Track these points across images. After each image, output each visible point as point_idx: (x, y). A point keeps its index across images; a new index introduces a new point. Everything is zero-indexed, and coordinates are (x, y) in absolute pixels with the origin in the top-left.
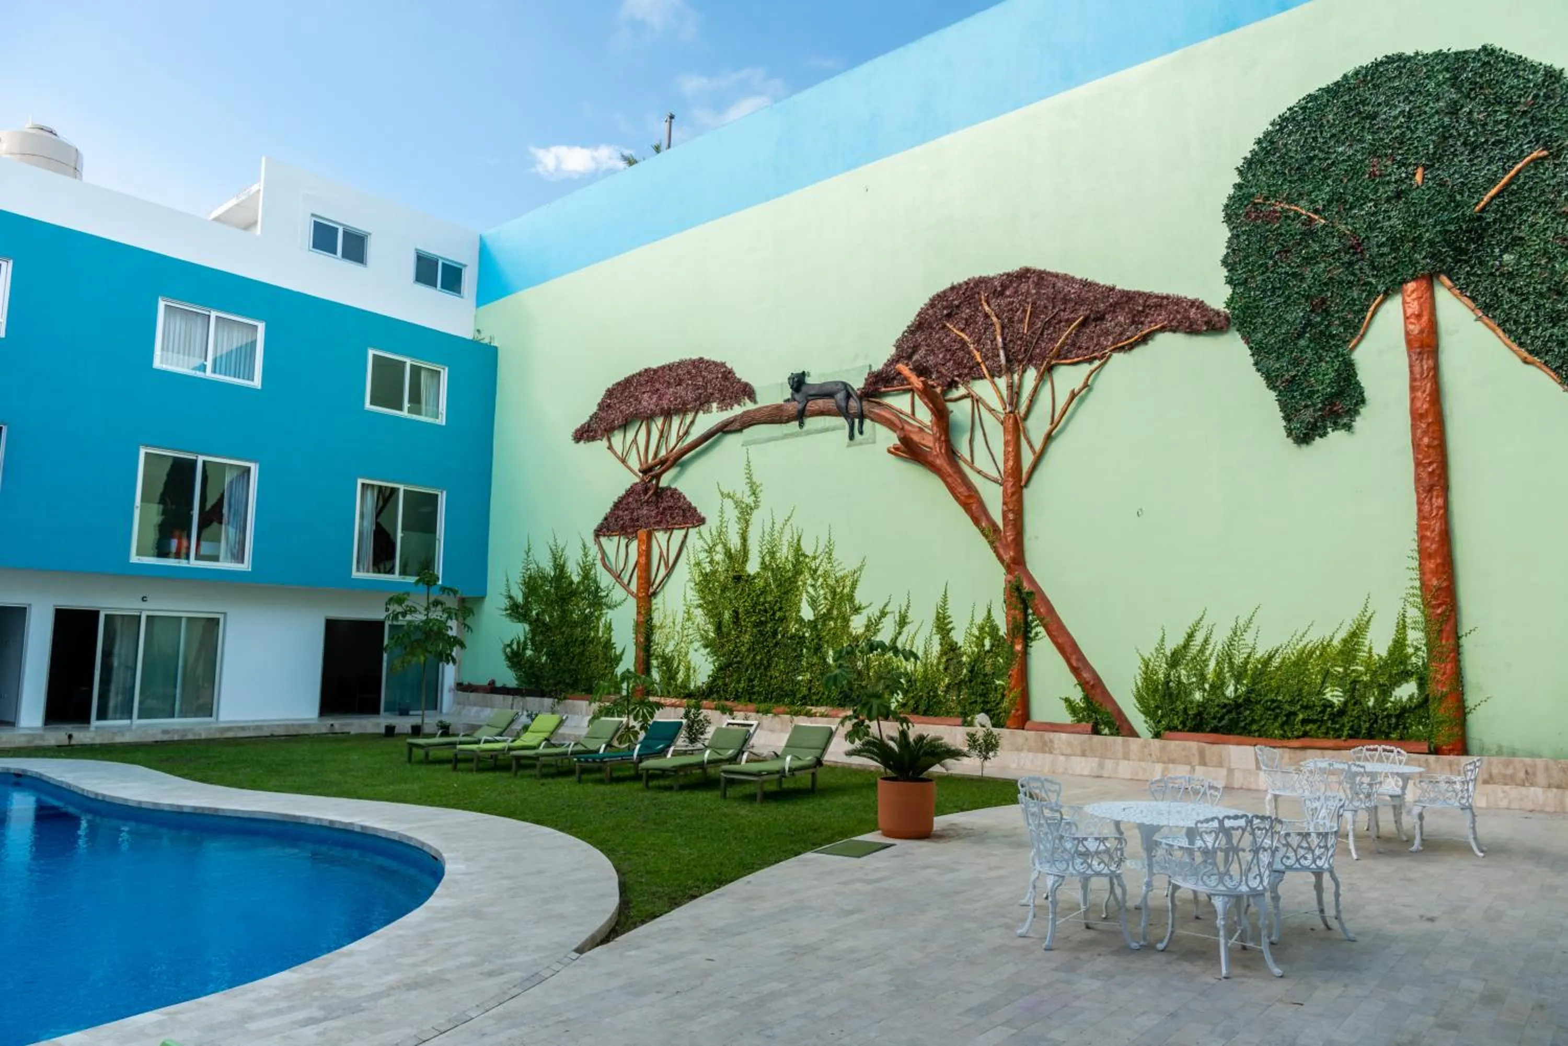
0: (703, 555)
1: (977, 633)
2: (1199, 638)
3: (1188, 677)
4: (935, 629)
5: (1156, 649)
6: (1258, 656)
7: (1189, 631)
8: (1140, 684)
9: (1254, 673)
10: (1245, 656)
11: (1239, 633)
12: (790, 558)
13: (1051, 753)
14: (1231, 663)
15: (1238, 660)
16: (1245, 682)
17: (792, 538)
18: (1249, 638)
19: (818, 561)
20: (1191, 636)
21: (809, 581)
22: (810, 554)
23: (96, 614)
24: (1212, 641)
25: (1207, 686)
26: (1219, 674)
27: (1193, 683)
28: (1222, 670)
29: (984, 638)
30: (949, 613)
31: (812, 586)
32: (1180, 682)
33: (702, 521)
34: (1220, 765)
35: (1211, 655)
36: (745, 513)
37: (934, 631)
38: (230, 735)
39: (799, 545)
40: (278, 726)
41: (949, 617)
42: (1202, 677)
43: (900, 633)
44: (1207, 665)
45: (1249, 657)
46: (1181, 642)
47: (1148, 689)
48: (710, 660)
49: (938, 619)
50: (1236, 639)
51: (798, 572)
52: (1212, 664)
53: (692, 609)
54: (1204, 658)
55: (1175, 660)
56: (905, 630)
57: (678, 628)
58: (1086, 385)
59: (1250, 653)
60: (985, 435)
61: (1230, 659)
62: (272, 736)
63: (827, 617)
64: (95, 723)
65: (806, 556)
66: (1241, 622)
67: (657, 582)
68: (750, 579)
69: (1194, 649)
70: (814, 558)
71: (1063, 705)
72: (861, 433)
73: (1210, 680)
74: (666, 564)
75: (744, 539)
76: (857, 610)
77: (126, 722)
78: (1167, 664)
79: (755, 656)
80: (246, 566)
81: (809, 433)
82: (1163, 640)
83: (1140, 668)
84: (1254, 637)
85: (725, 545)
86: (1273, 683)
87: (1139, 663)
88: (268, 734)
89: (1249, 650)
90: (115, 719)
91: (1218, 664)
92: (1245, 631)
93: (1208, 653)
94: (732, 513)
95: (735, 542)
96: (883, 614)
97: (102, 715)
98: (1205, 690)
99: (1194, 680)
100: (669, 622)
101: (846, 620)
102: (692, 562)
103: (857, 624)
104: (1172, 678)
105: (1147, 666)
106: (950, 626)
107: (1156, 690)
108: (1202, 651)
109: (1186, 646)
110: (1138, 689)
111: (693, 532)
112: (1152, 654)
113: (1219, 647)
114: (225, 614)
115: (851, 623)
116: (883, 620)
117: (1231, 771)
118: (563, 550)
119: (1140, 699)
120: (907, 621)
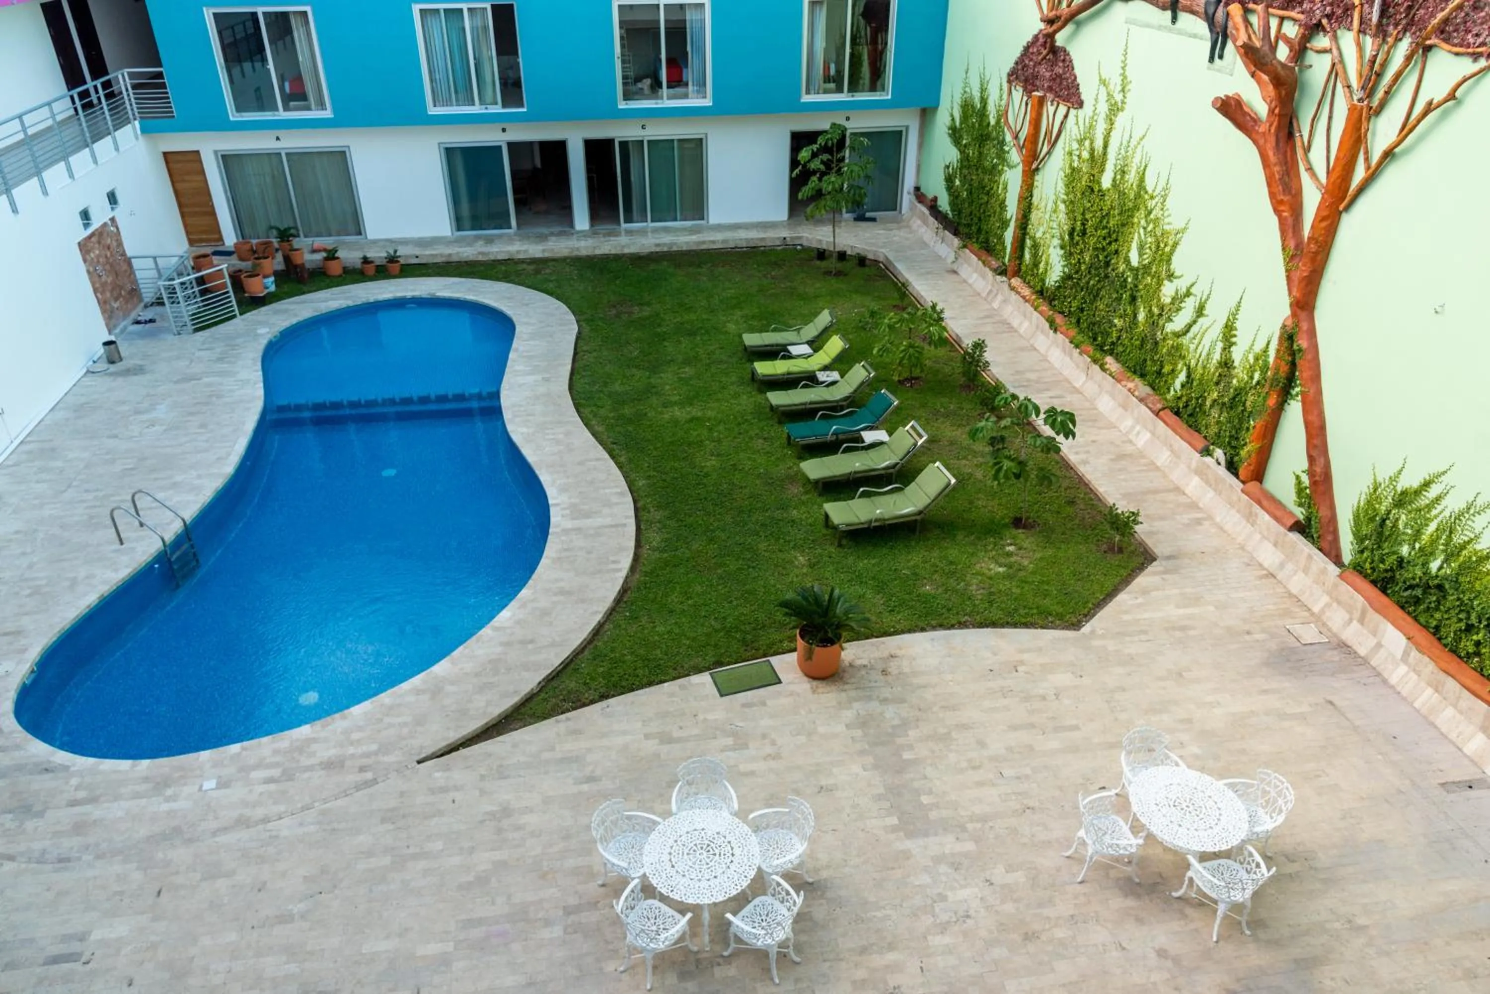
0: (1075, 146)
1: (1252, 361)
2: (1434, 491)
3: (1406, 525)
4: (1221, 335)
5: (1390, 478)
6: (1478, 547)
7: (1428, 478)
8: (1362, 504)
9: (1464, 562)
10: (1466, 539)
11: (1472, 511)
12: (1134, 186)
14: (1450, 537)
15: (1458, 539)
16: (1453, 565)
17: (1141, 163)
18: (1479, 522)
19: (1154, 202)
20: (1427, 484)
21: (1143, 222)
22: (1150, 192)
23: (613, 142)
24: (1444, 503)
25: (1417, 546)
26: (1434, 541)
27: (1407, 534)
28: (1439, 538)
29: (1255, 371)
30: (1238, 325)
31: (1145, 228)
32: (1395, 525)
33: (1081, 104)
34: (1374, 633)
35: (1436, 517)
36: (1115, 109)
37: (1220, 338)
38: (704, 247)
39: (1144, 174)
41: (1236, 329)
42: (1418, 534)
43: (1195, 322)
44: (1427, 525)
45: (1469, 542)
46: (1416, 485)
47: (1367, 514)
48: (1062, 263)
49: (1226, 326)
50: (1467, 516)
51: (1136, 208)
52: (1432, 527)
53: (1059, 202)
54: (1428, 516)
55: (1403, 500)
56: (1201, 320)
57: (1047, 216)
58: (1452, 96)
59: (1472, 540)
60: (1330, 118)
61: (1451, 532)
63: (1146, 269)
64: (624, 225)
65: (1146, 192)
66: (1480, 502)
67: (1041, 156)
68: (1102, 194)
69: (1423, 502)
70: (1152, 198)
71: (1294, 481)
72: (1221, 57)
73: (1423, 542)
74: (1049, 142)
75: (1105, 146)
76: (1171, 276)
78: (1393, 500)
79: (1090, 279)
80: (708, 103)
81: (1180, 33)
82: (1400, 472)
83: (1368, 487)
84: (1485, 526)
85: (1091, 143)
86: (1477, 586)
87: (1370, 482)
89: (1472, 536)
90: (637, 222)
91: (1437, 529)
92: (1479, 513)
93: (1434, 512)
94: (1103, 108)
95: (1099, 144)
96: (1188, 294)
97: (629, 220)
98: (1414, 548)
99: (1409, 531)
100: (1043, 204)
101: (1160, 284)
102: (1067, 149)
103: (1168, 291)
104: (1391, 516)
105: (1375, 490)
106: (1234, 340)
107: (1372, 519)
108: (1430, 507)
109: (1418, 493)
110: (1359, 507)
111: (1073, 112)
112: (1384, 479)
113: (1447, 514)
114: (706, 135)
115: (1162, 287)
116: (1186, 299)
117: (1379, 646)
118: (988, 82)
119: (1357, 517)
120: (1204, 312)
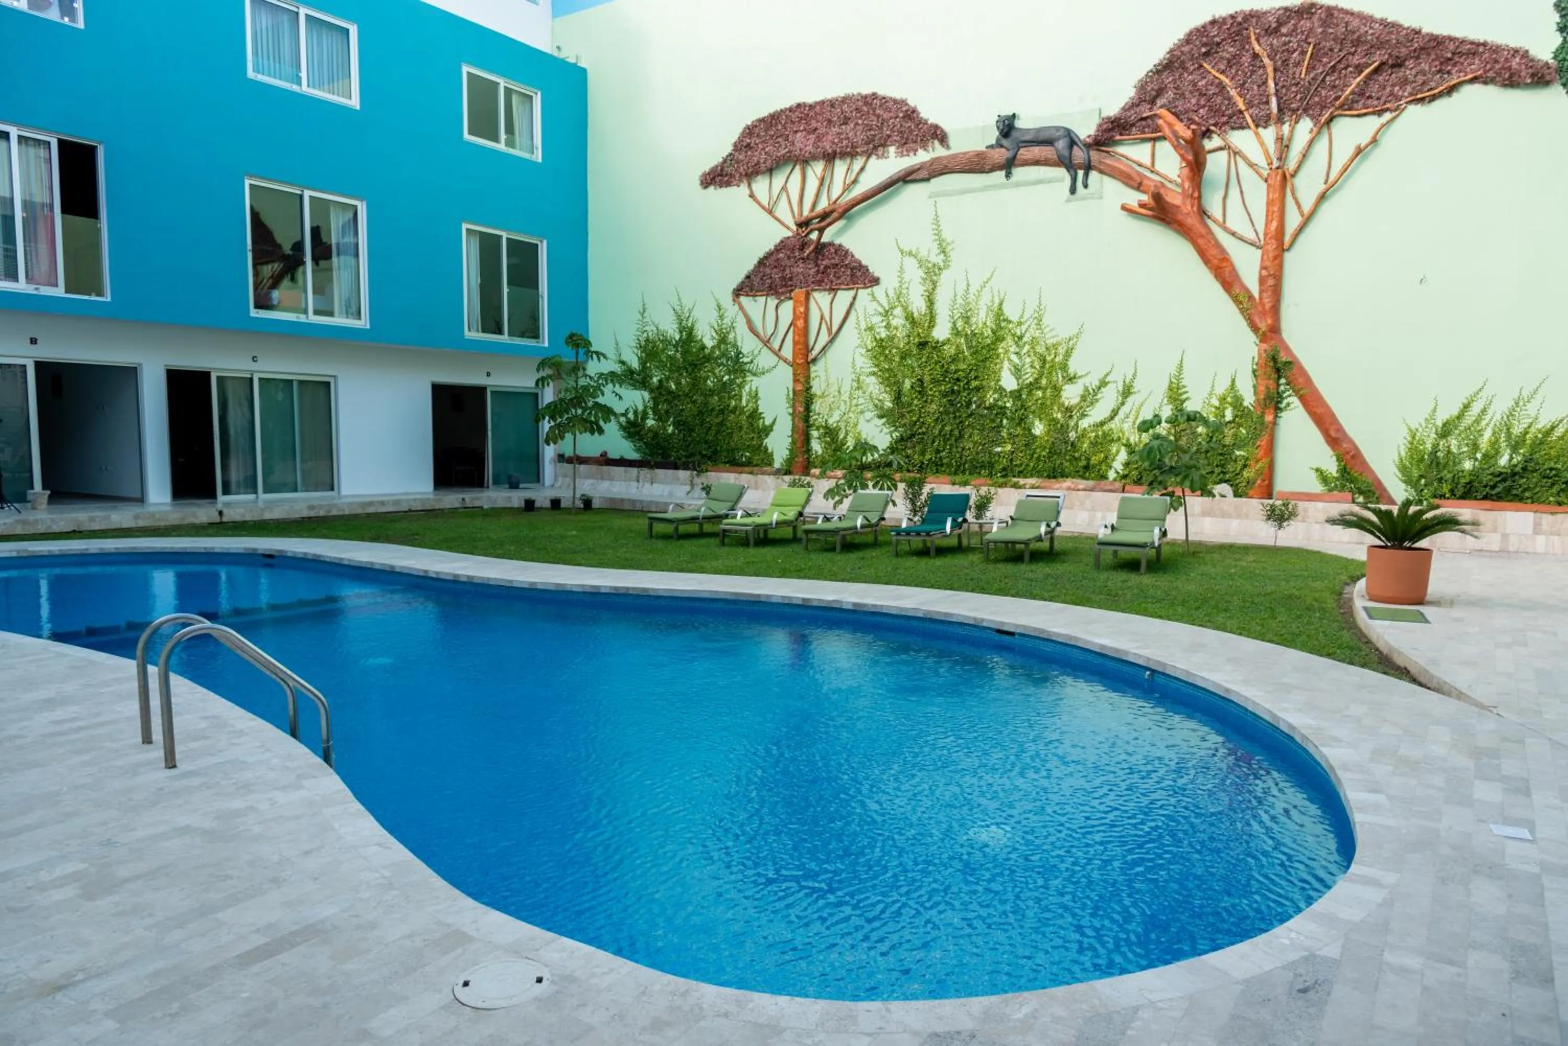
0: (876, 319)
1: (1217, 404)
2: (1476, 409)
3: (1459, 447)
4: (1166, 400)
5: (1426, 419)
6: (1539, 426)
7: (1466, 401)
8: (1403, 454)
9: (1534, 442)
10: (1526, 426)
11: (1521, 403)
12: (988, 323)
13: (1304, 521)
14: (1509, 434)
15: (1517, 431)
16: (1522, 451)
17: (993, 301)
18: (1532, 409)
19: (1024, 327)
20: (1466, 407)
21: (1013, 349)
22: (1014, 318)
23: (206, 375)
24: (1490, 412)
25: (1479, 456)
26: (1494, 444)
27: (1463, 453)
28: (1497, 440)
29: (1225, 409)
30: (1184, 383)
31: (1017, 353)
32: (1449, 452)
33: (876, 281)
34: (1495, 530)
35: (1487, 425)
36: (932, 274)
37: (1165, 401)
39: (1000, 309)
40: (415, 500)
41: (1184, 387)
42: (1475, 447)
43: (1123, 404)
44: (1482, 435)
45: (1529, 427)
46: (1455, 413)
47: (1413, 459)
48: (886, 430)
49: (1170, 389)
50: (1518, 409)
51: (999, 339)
52: (1487, 435)
53: (862, 378)
54: (1480, 428)
55: (1445, 431)
56: (1130, 400)
57: (845, 397)
58: (1374, 141)
59: (1531, 424)
60: (1242, 192)
61: (1508, 429)
62: (410, 511)
63: (1033, 386)
64: (222, 498)
65: (1010, 322)
66: (1525, 393)
67: (818, 348)
68: (937, 346)
69: (1468, 420)
70: (1020, 324)
71: (1314, 475)
72: (1086, 186)
73: (1483, 451)
74: (829, 330)
75: (931, 302)
76: (1071, 379)
77: (252, 497)
78: (1437, 434)
79: (943, 426)
80: (363, 323)
81: (1017, 185)
82: (1435, 410)
83: (1405, 438)
84: (1538, 407)
85: (905, 308)
86: (1553, 452)
87: (1405, 432)
88: (407, 509)
89: (1530, 421)
90: (239, 493)
91: (1494, 434)
92: (1528, 401)
93: (1484, 423)
94: (915, 274)
95: (918, 305)
96: (1103, 383)
97: (226, 491)
98: (1476, 459)
99: (1465, 449)
100: (833, 390)
101: (1057, 390)
102: (863, 326)
103: (1071, 394)
104: (1441, 447)
105: (1414, 438)
106: (1184, 396)
107: (1422, 460)
108: (1477, 421)
109: (1460, 417)
110: (1401, 459)
111: (863, 294)
112: (1420, 424)
113: (1498, 417)
114: (334, 377)
115: (1062, 393)
116: (1102, 389)
117: (1505, 536)
118: (690, 311)
119: (1403, 469)
120: (1132, 391)
